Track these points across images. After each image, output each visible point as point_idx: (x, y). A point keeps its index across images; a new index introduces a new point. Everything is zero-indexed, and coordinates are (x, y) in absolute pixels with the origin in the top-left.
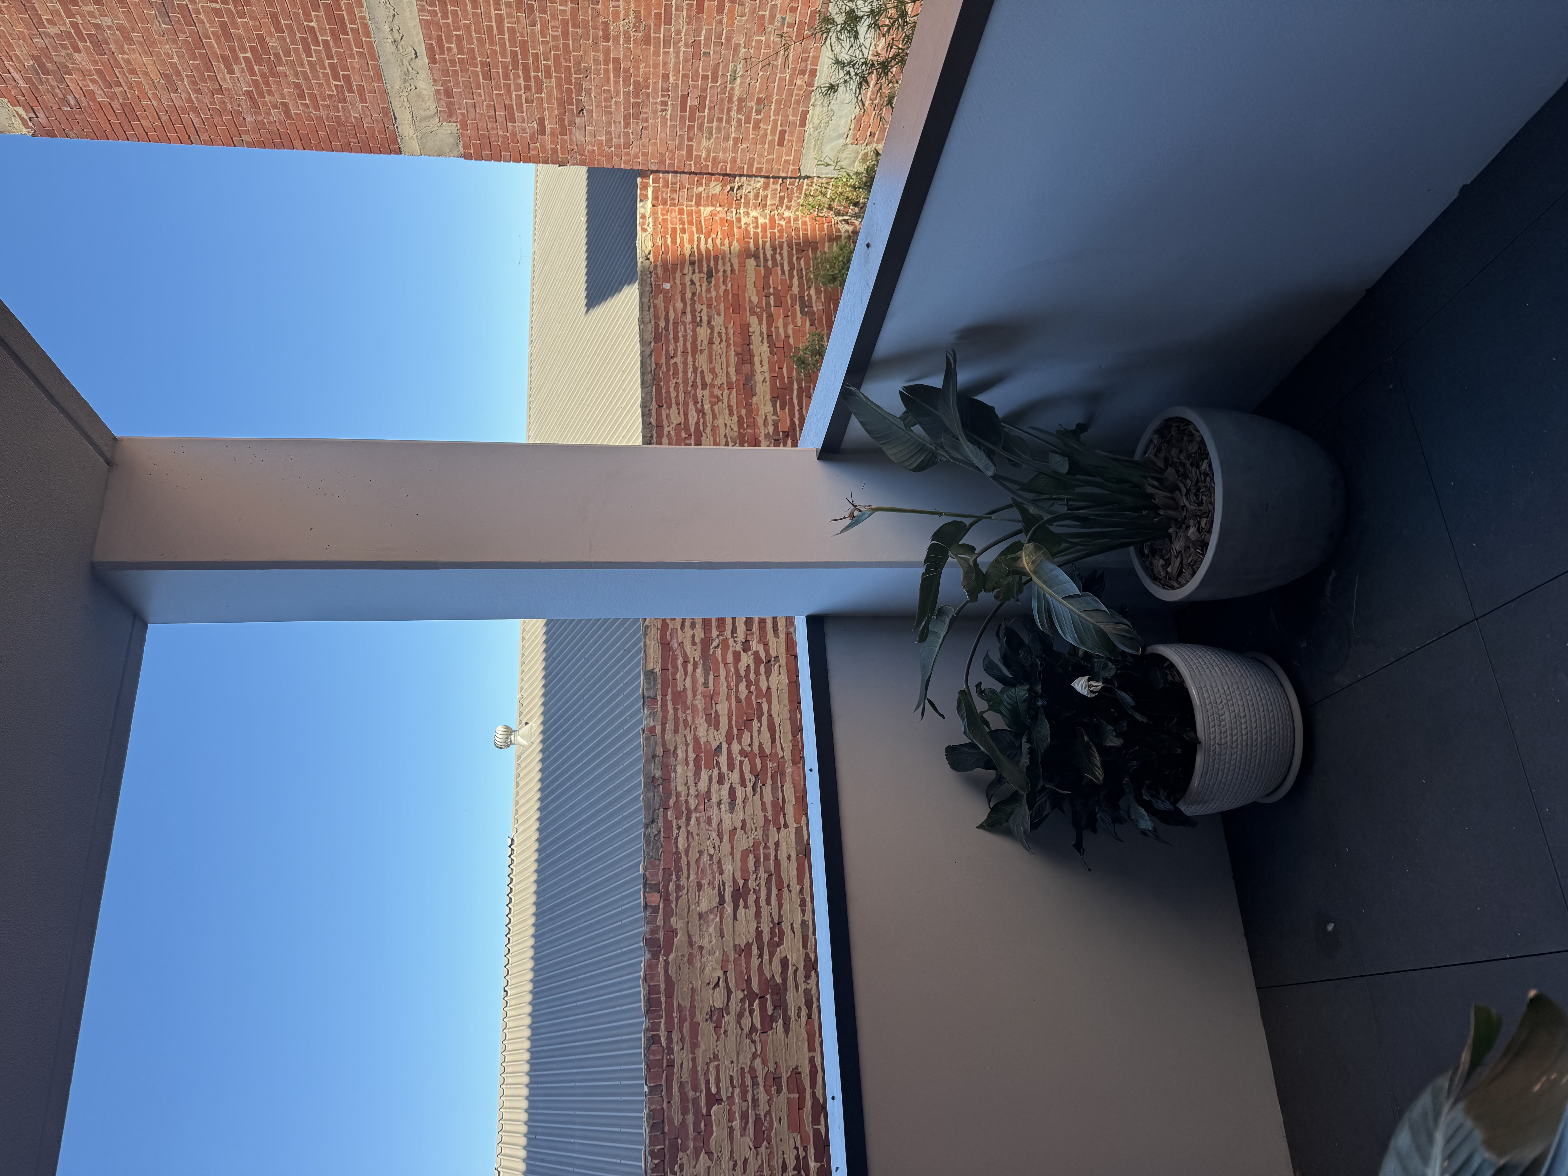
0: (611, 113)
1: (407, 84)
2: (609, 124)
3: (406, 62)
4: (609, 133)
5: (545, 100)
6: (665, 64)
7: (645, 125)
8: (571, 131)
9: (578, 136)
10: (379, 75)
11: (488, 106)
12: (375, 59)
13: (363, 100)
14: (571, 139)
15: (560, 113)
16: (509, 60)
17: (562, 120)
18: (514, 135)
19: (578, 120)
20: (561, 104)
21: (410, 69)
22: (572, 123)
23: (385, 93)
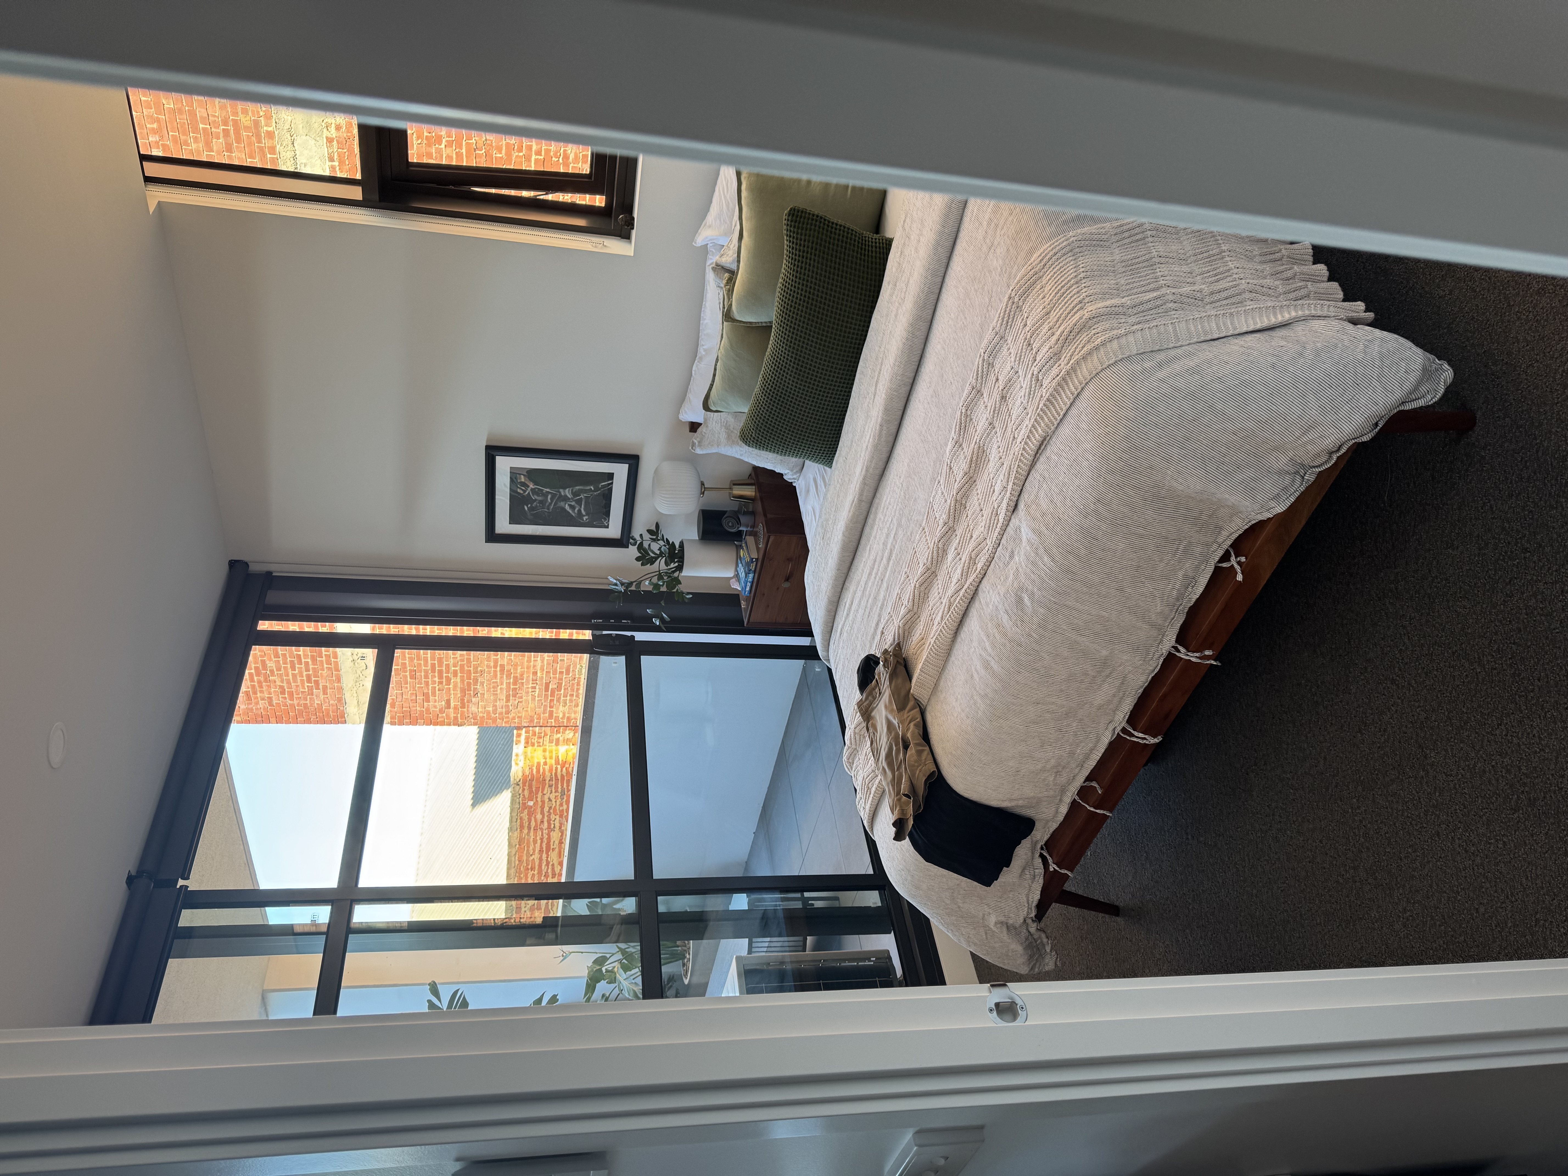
0: (497, 694)
1: (358, 684)
2: (495, 701)
3: (359, 672)
4: (495, 706)
5: (452, 689)
6: (534, 666)
7: (520, 700)
8: (468, 706)
9: (473, 709)
10: (339, 680)
11: (412, 694)
12: (338, 670)
13: (325, 693)
14: (468, 710)
15: (461, 696)
16: (429, 667)
17: (463, 700)
18: (428, 710)
19: (474, 700)
20: (463, 691)
21: (361, 675)
22: (469, 701)
23: (341, 689)
